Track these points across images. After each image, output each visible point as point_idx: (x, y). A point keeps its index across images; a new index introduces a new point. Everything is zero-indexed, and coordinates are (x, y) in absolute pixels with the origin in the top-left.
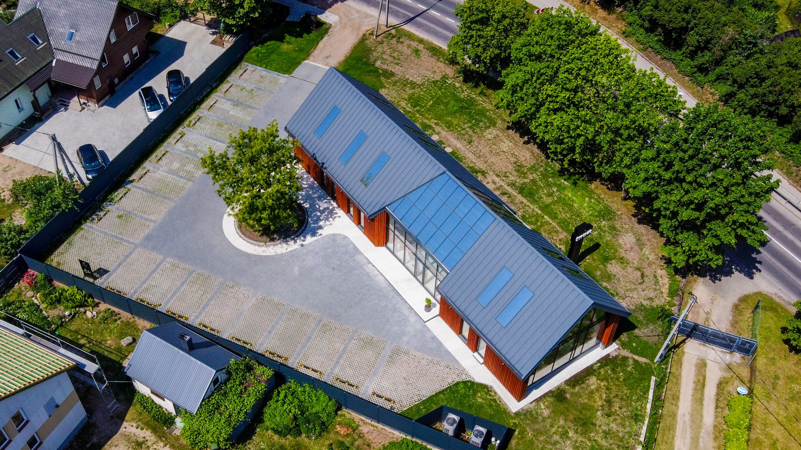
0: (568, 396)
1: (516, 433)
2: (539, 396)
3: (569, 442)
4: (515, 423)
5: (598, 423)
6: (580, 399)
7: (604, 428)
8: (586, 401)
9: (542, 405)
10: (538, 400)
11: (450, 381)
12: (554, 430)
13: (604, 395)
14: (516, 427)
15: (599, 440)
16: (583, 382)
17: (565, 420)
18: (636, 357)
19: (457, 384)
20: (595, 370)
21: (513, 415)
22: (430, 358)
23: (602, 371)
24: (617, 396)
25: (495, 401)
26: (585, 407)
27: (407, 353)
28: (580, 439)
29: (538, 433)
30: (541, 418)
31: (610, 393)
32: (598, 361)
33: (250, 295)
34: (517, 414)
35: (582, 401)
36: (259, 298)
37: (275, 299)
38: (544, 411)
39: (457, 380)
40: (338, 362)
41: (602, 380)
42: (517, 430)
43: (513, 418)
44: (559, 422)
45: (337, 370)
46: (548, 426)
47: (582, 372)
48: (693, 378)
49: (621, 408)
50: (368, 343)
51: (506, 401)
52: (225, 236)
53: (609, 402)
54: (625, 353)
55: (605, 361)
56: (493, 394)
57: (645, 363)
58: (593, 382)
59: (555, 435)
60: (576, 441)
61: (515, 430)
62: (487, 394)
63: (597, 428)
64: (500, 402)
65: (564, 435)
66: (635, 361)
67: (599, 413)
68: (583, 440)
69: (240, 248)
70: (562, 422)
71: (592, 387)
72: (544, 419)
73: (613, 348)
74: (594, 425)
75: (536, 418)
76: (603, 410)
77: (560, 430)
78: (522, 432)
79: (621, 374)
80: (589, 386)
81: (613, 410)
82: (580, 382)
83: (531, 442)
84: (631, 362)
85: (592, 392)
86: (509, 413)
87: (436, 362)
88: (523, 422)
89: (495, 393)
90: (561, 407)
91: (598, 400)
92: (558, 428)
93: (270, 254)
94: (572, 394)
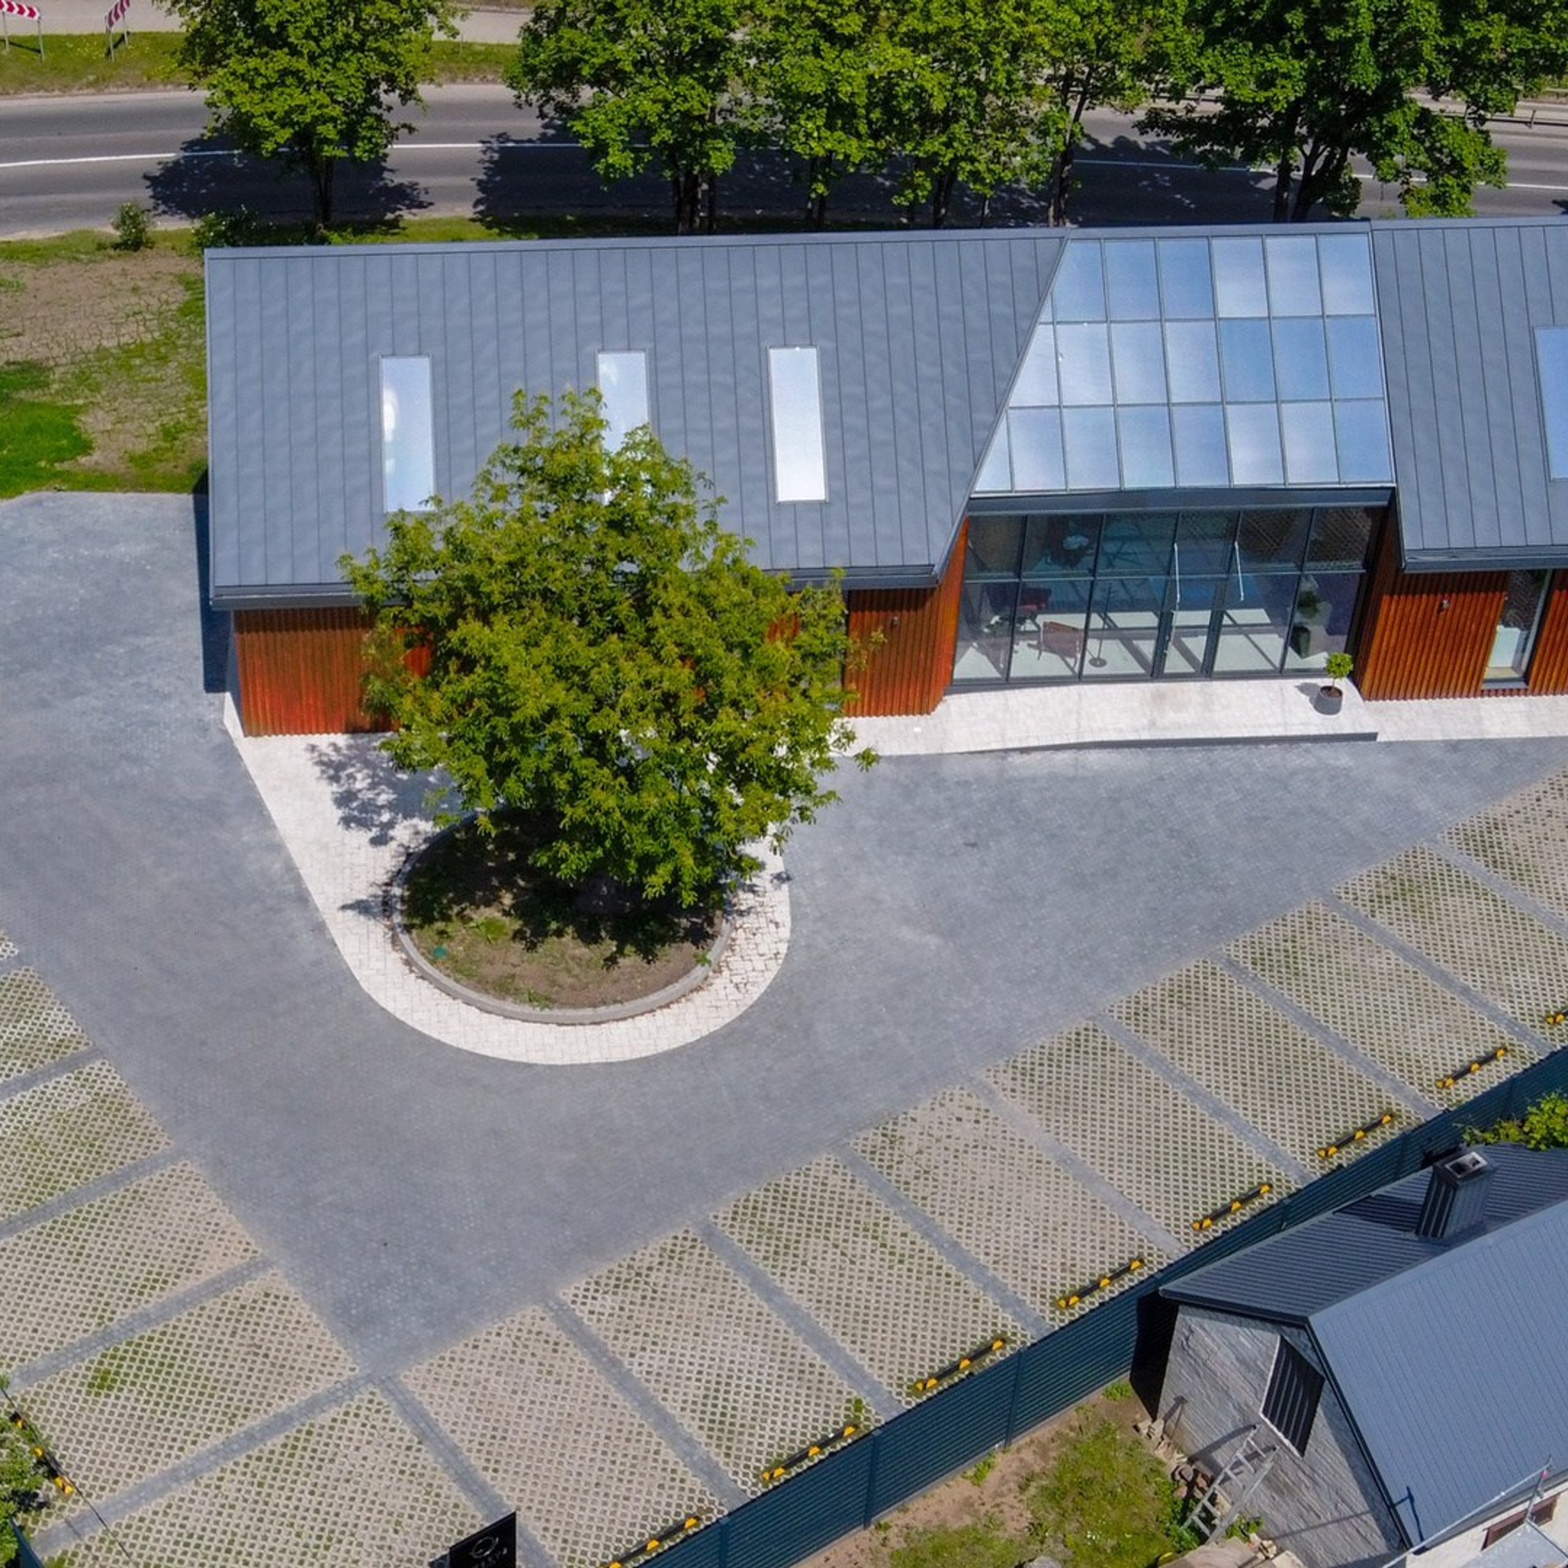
22: (1543, 787)
33: (973, 1102)
36: (1009, 1084)
40: (1465, 991)
50: (1406, 889)
52: (551, 1067)
69: (666, 1046)
93: (770, 976)
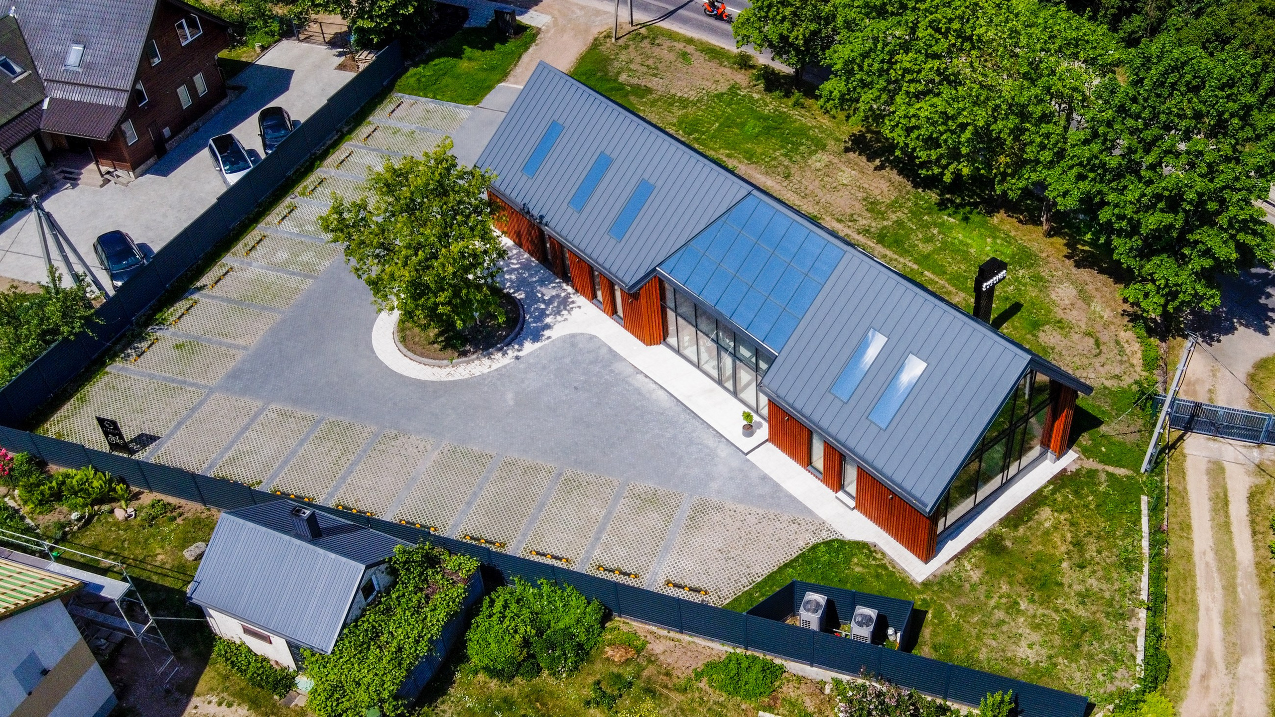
0: (1008, 543)
1: (929, 616)
2: (959, 549)
3: (1022, 619)
4: (924, 600)
5: (1066, 581)
6: (1030, 547)
7: (1077, 587)
8: (1040, 548)
9: (966, 563)
10: (958, 557)
11: (802, 544)
12: (992, 603)
13: (1069, 535)
14: (929, 606)
15: (1073, 608)
16: (1030, 519)
17: (1010, 584)
18: (1110, 469)
19: (814, 548)
20: (1046, 497)
21: (919, 587)
22: (761, 512)
23: (1059, 497)
24: (1090, 533)
25: (884, 567)
26: (1040, 558)
27: (720, 508)
28: (1041, 611)
29: (967, 611)
30: (967, 586)
31: (1077, 530)
32: (1050, 482)
33: (429, 447)
34: (926, 584)
35: (1034, 550)
36: (446, 450)
37: (475, 449)
38: (972, 573)
39: (813, 541)
40: (598, 539)
41: (1061, 511)
42: (930, 612)
43: (919, 592)
44: (1000, 588)
45: (597, 552)
46: (982, 598)
47: (1025, 501)
48: (1206, 492)
49: (1099, 552)
50: (651, 500)
51: (904, 566)
52: (377, 357)
53: (1078, 544)
54: (1091, 464)
55: (1061, 480)
56: (879, 556)
57: (1127, 477)
58: (1046, 515)
59: (996, 611)
60: (1034, 616)
61: (926, 612)
62: (868, 558)
63: (1066, 589)
64: (894, 567)
65: (1012, 607)
66: (1110, 475)
67: (1065, 565)
68: (1046, 612)
69: (405, 374)
70: (1005, 588)
71: (1047, 525)
72: (974, 587)
73: (1070, 459)
74: (1061, 585)
75: (960, 587)
76: (1070, 558)
77: (1004, 600)
78: (939, 614)
79: (1090, 498)
80: (1040, 523)
81: (1087, 556)
82: (1026, 519)
83: (958, 628)
84: (1103, 477)
85: (1047, 533)
86: (911, 584)
87: (772, 517)
88: (938, 597)
89: (883, 554)
90: (1000, 563)
91: (1059, 543)
92: (1000, 598)
93: (461, 378)
94: (1015, 540)
